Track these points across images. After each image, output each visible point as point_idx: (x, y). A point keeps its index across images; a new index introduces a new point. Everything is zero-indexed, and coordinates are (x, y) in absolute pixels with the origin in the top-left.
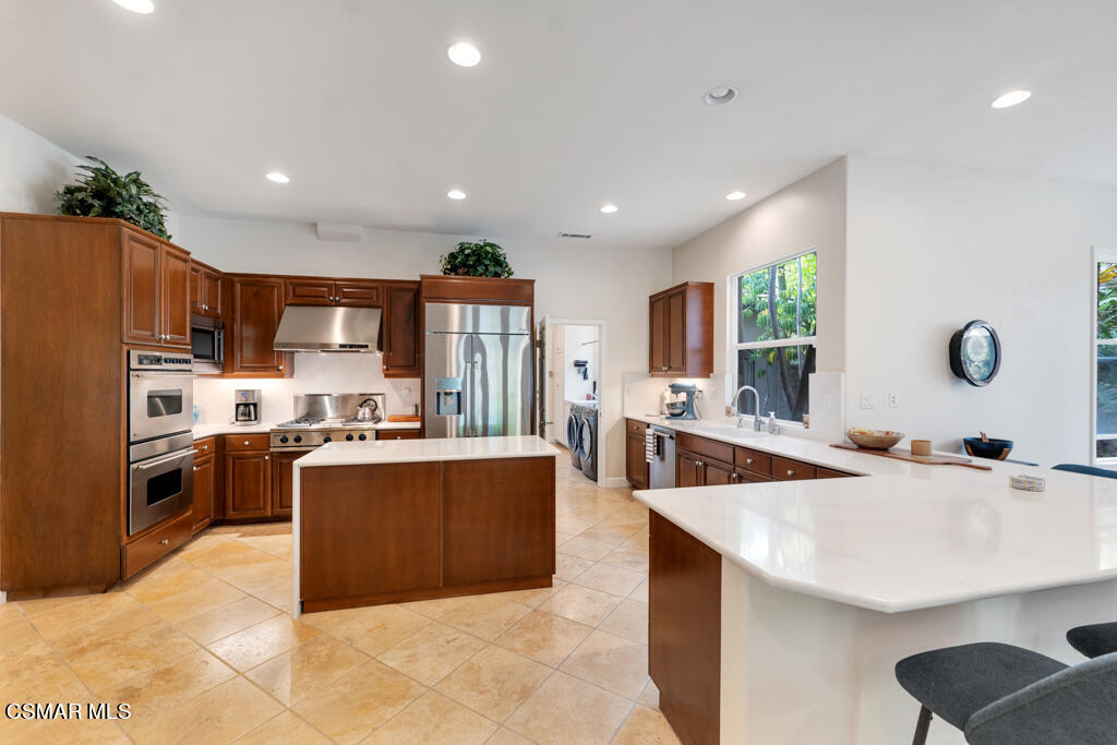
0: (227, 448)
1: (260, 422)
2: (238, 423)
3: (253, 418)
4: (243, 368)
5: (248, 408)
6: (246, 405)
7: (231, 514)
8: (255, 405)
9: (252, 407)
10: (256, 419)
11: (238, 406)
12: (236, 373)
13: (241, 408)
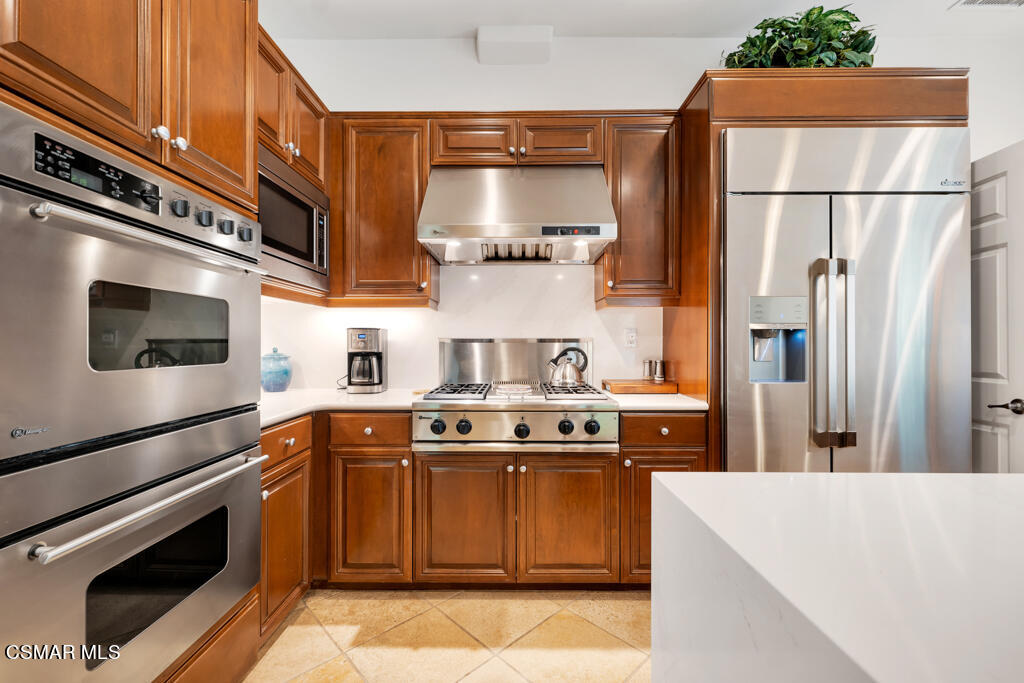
0: (334, 441)
1: (385, 389)
2: (351, 389)
3: (376, 381)
4: (360, 287)
5: (367, 363)
6: (365, 356)
7: (340, 573)
8: (379, 356)
9: (374, 360)
10: (380, 382)
11: (352, 356)
12: (349, 297)
13: (357, 362)
